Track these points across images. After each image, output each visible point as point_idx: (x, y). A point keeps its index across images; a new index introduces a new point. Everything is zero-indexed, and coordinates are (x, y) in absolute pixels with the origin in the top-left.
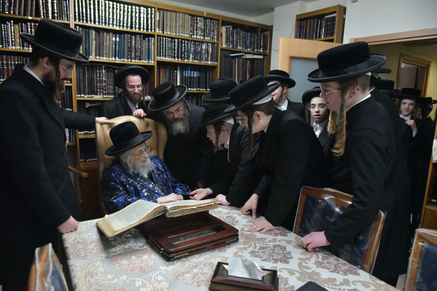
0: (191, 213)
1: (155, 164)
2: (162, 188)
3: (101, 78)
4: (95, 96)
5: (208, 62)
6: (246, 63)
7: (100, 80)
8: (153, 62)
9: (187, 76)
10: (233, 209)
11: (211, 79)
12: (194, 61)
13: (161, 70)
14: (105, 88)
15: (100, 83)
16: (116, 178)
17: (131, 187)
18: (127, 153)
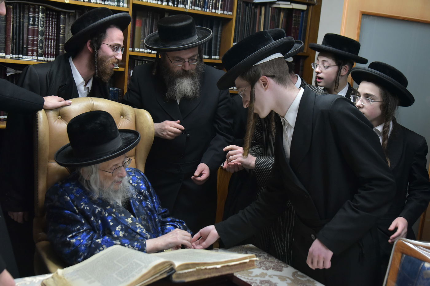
0: (213, 275)
1: (135, 183)
3: (36, 27)
4: (24, 57)
5: (217, 11)
6: (279, 15)
7: (34, 30)
8: (125, 5)
12: (193, 7)
13: (137, 19)
14: (41, 45)
15: (33, 35)
16: (72, 204)
17: (97, 221)
18: (93, 166)
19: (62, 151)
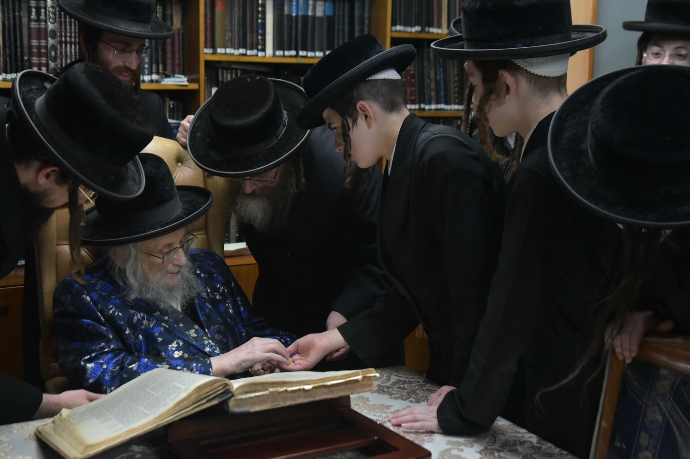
0: (299, 401)
1: (204, 273)
2: (224, 340)
3: (43, 23)
7: (39, 29)
9: (294, 14)
11: (367, 22)
14: (53, 53)
15: (39, 38)
16: (95, 308)
17: (136, 335)
18: (131, 245)
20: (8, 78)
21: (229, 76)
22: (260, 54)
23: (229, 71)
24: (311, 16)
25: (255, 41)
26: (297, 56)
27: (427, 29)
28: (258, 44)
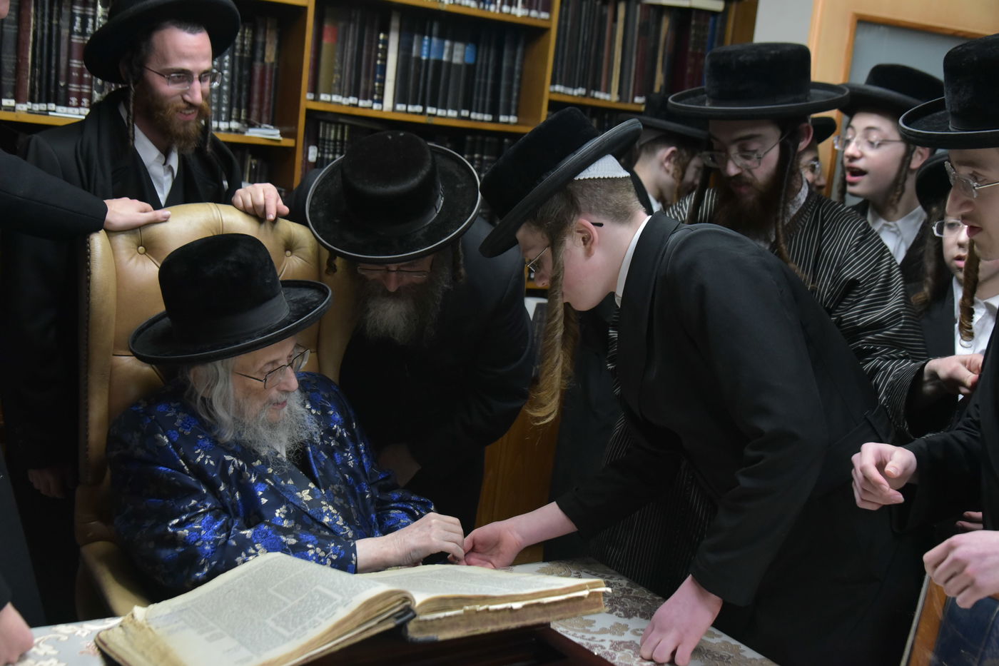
0: (504, 626)
1: (316, 408)
4: (60, 109)
5: (514, 10)
6: (658, 23)
9: (424, 58)
10: (635, 615)
13: (327, 26)
16: (175, 454)
17: (233, 492)
18: (219, 363)
19: (148, 330)
20: (34, 109)
21: (333, 132)
22: (376, 106)
23: (333, 126)
24: (446, 62)
25: (370, 88)
26: (424, 113)
27: (592, 93)
28: (373, 93)
